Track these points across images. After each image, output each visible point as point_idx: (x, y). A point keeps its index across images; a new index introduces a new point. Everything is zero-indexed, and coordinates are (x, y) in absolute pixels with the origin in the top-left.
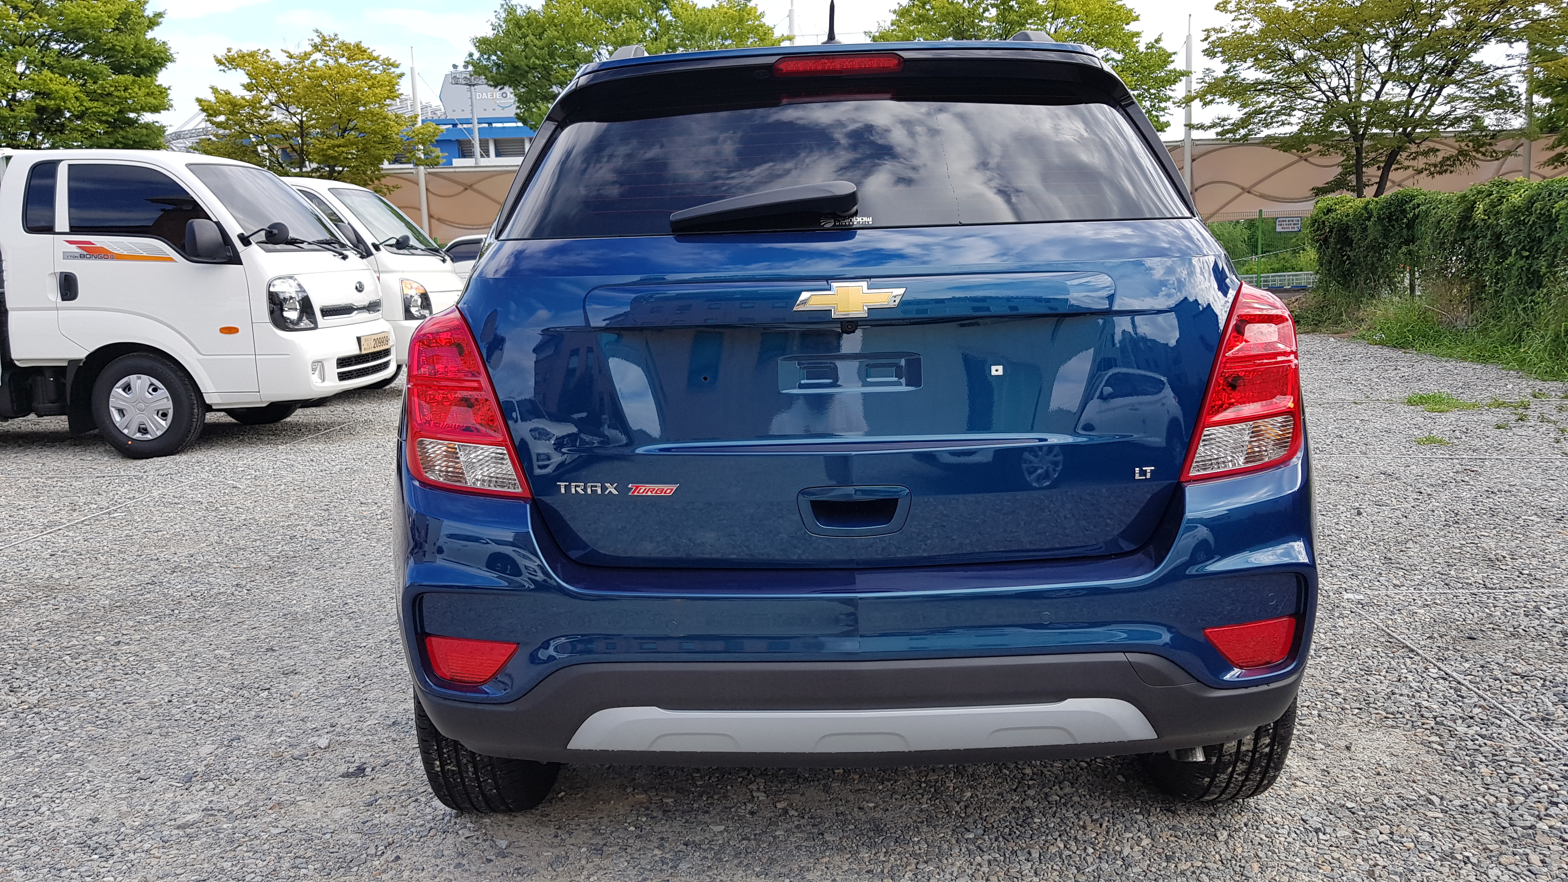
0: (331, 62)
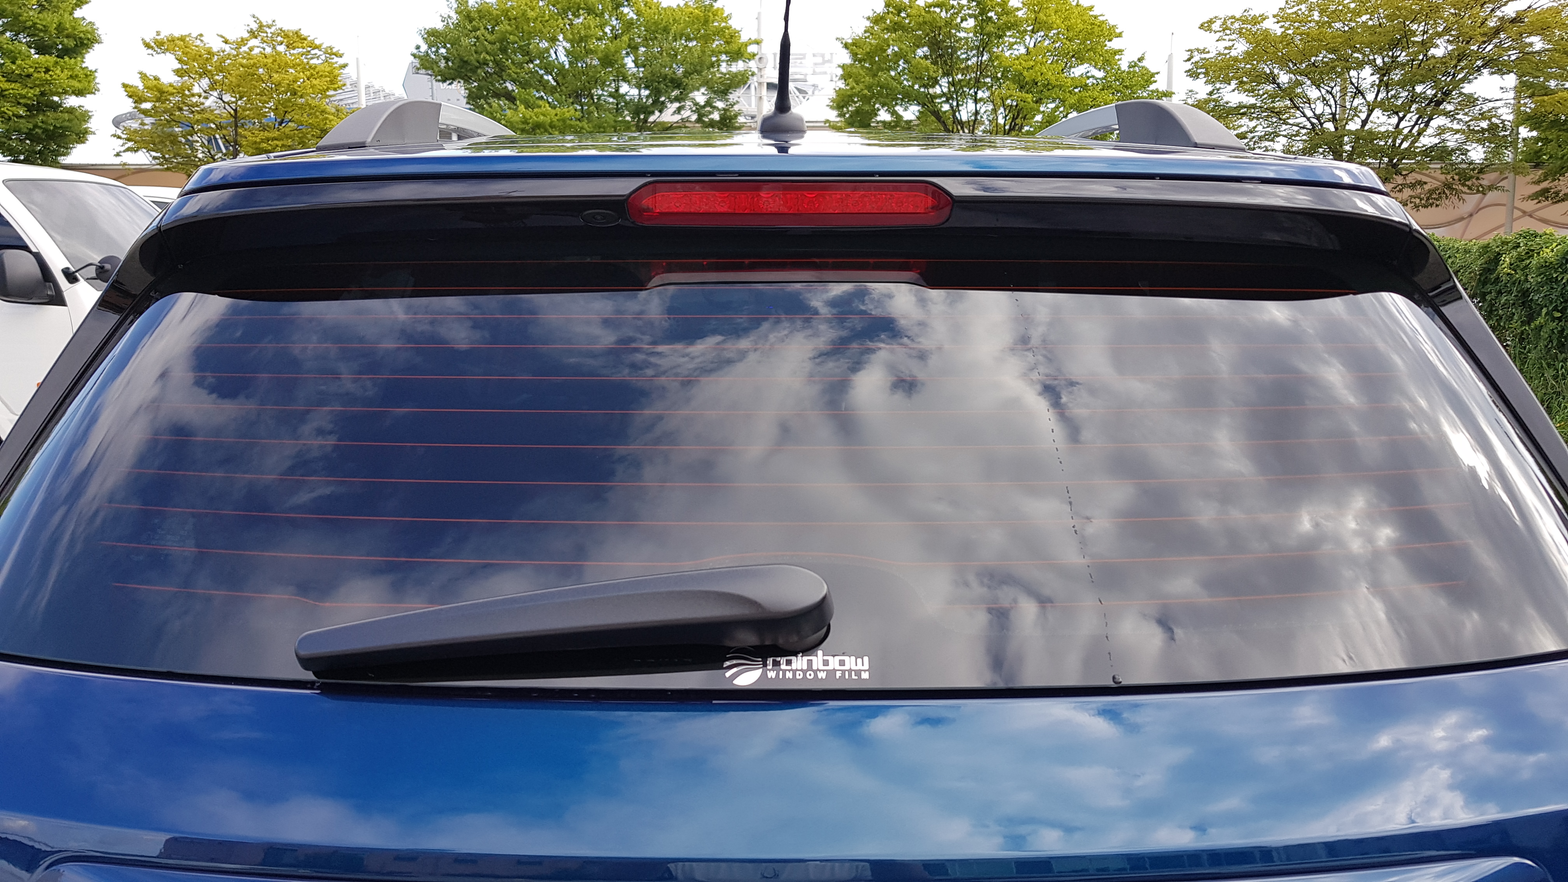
0: (268, 50)
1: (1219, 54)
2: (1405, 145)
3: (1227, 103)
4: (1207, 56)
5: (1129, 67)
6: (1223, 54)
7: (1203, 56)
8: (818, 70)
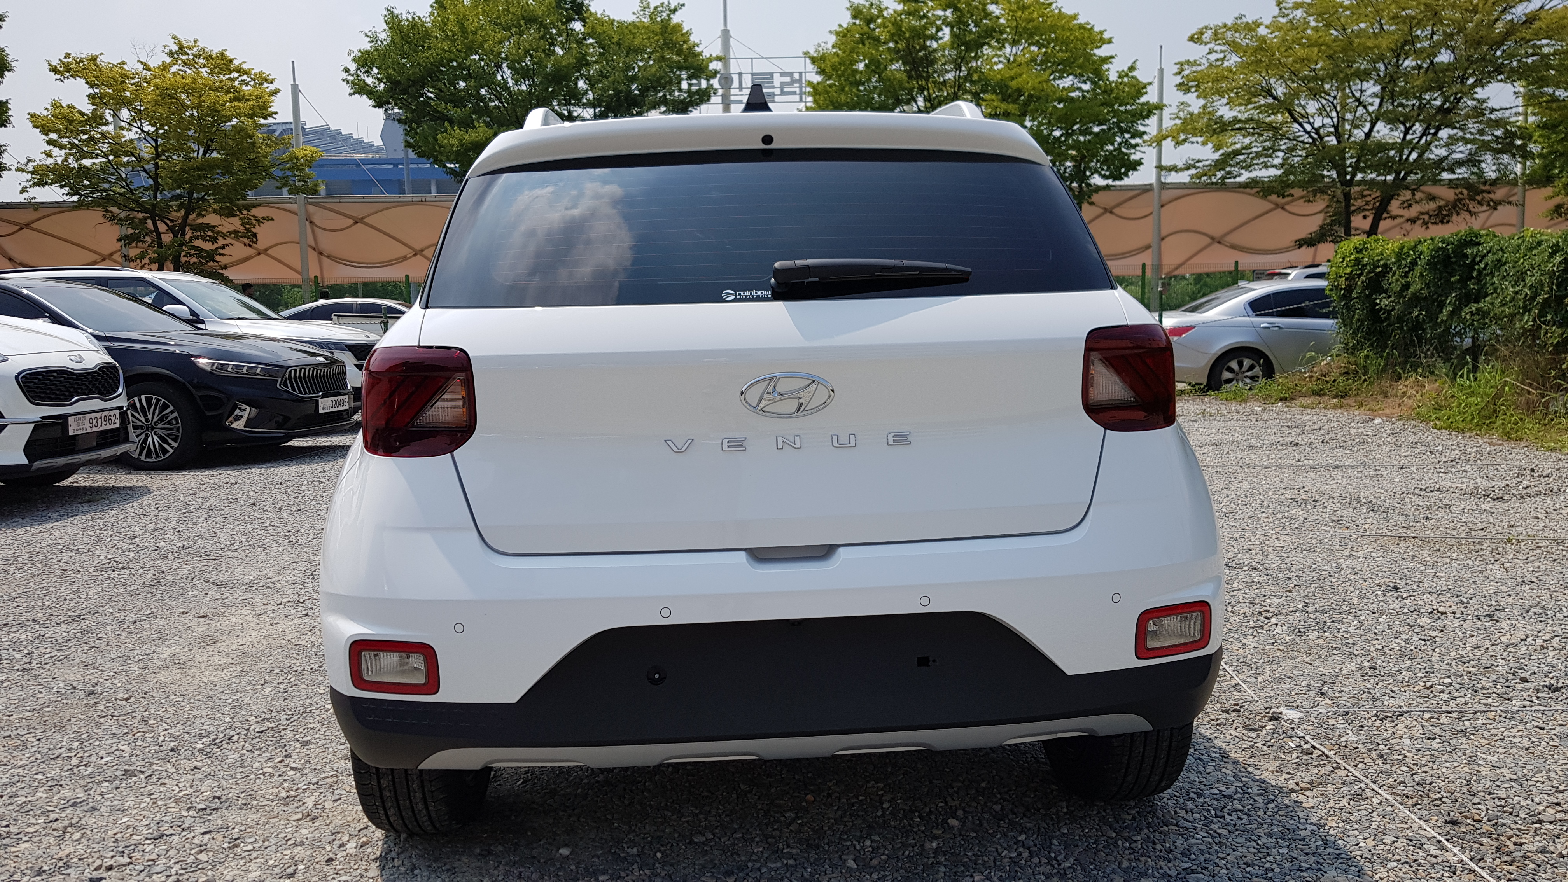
1: (1211, 65)
2: (1414, 155)
3: (1222, 117)
4: (1199, 68)
5: (1120, 77)
6: (1217, 66)
7: (1194, 69)
8: (785, 90)
